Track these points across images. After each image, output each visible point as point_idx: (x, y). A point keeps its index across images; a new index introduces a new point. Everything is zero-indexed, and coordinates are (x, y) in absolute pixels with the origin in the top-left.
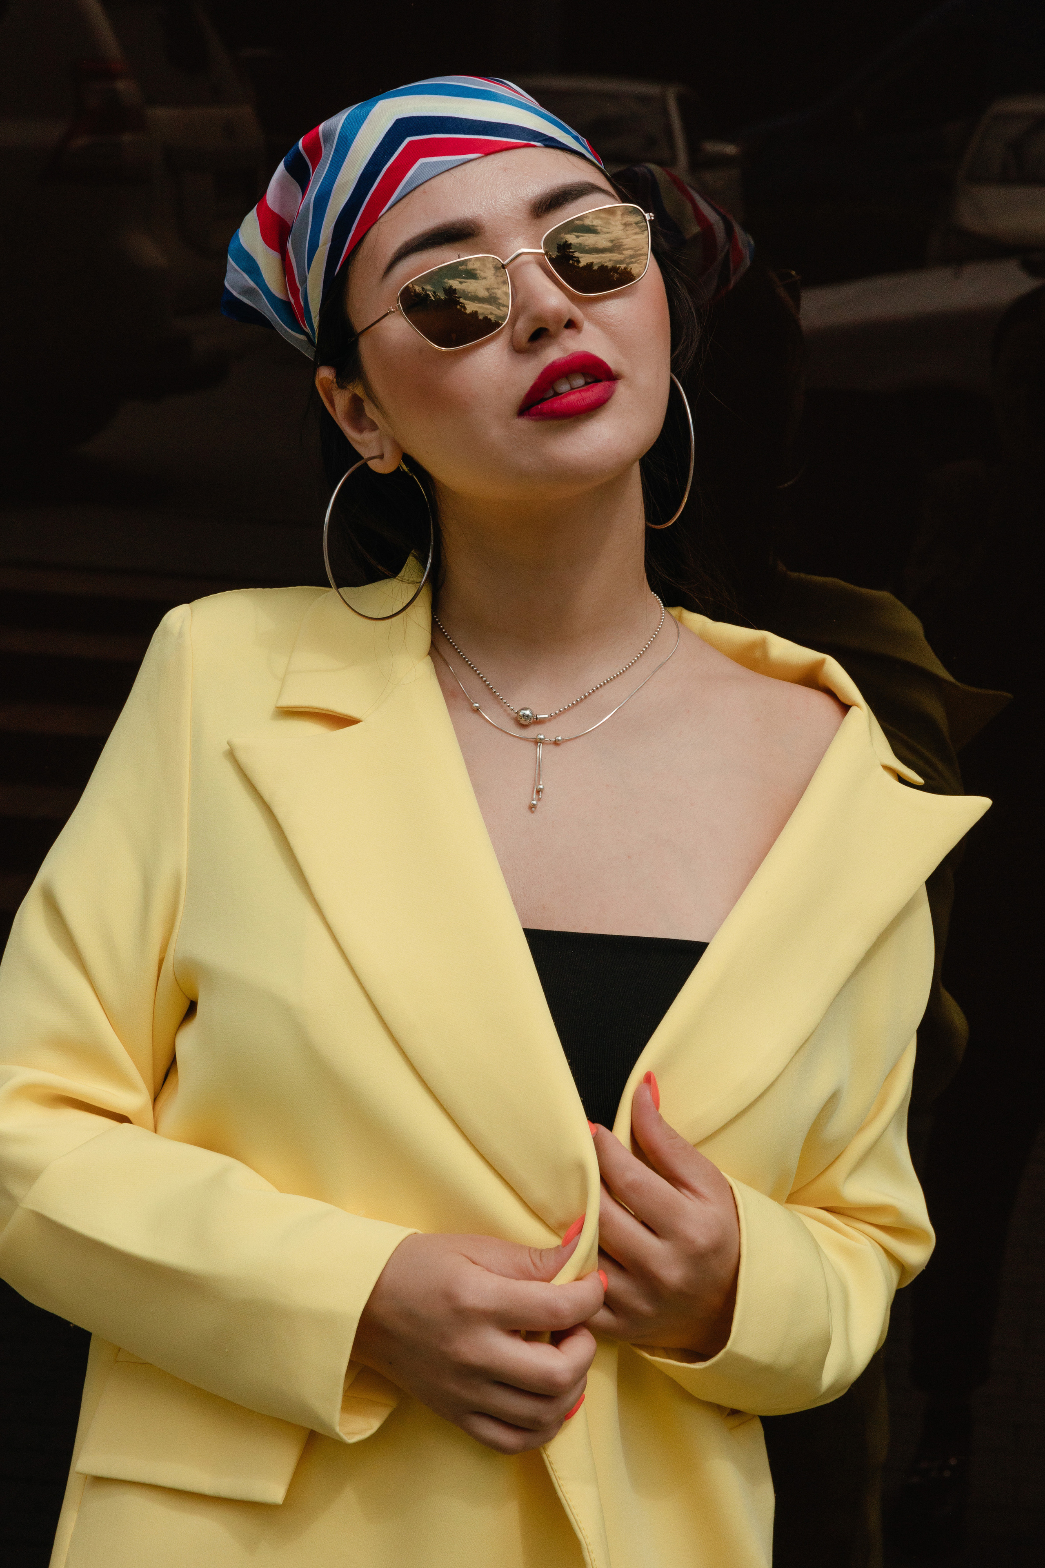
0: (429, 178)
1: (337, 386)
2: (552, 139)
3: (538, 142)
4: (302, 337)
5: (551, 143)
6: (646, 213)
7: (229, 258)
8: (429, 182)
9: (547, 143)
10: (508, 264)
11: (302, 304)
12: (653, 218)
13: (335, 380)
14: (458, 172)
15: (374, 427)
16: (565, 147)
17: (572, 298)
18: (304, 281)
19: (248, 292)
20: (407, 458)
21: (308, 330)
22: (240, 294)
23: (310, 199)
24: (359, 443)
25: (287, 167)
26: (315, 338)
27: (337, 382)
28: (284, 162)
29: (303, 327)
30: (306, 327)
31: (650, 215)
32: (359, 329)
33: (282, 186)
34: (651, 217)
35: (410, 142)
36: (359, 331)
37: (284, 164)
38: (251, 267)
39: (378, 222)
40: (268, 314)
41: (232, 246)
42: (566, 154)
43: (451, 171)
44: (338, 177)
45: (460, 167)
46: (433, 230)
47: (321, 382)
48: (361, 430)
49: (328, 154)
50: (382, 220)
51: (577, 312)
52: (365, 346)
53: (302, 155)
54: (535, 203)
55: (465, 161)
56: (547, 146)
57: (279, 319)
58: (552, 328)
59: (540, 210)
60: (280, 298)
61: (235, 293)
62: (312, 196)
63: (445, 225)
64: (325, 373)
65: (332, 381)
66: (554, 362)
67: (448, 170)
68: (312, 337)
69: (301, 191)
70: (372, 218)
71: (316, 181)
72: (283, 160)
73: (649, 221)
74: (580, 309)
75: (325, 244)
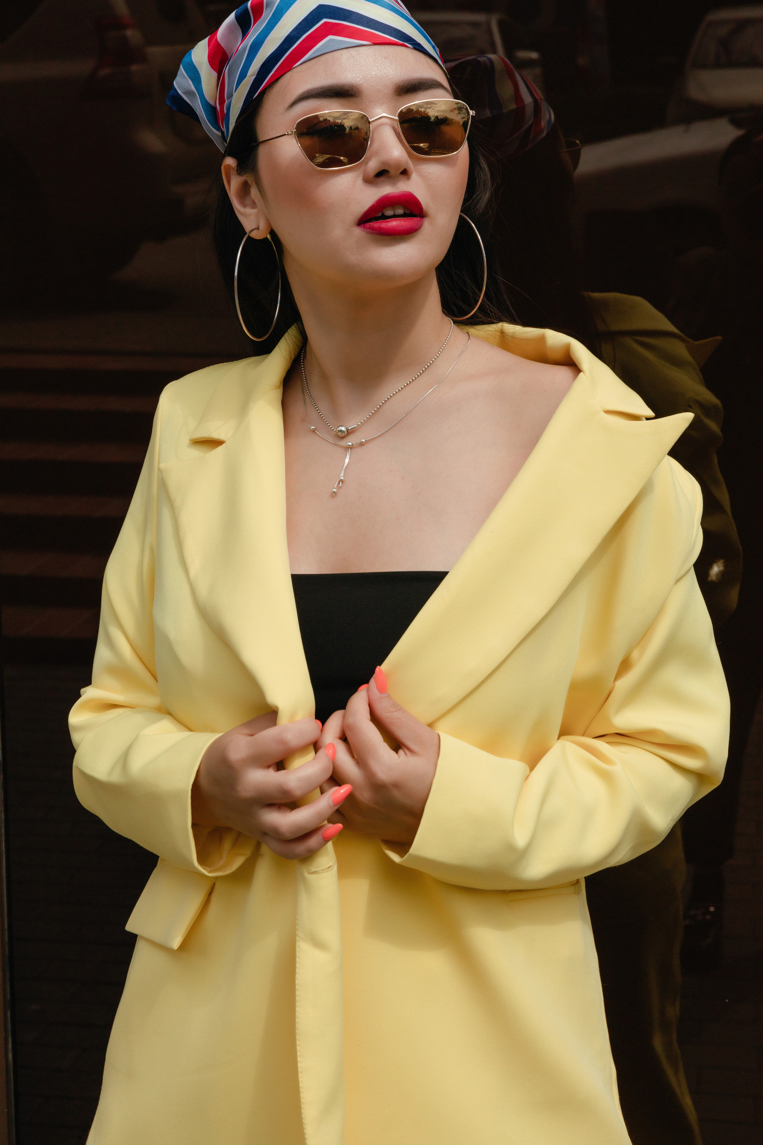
0: (333, 50)
1: (236, 173)
2: (419, 45)
3: (409, 44)
4: (219, 134)
5: (418, 47)
6: (470, 110)
7: (181, 67)
8: (332, 53)
9: (416, 47)
10: (372, 121)
11: (225, 111)
12: (474, 115)
13: (236, 168)
14: (352, 51)
15: (254, 205)
16: (426, 51)
17: (409, 154)
18: (230, 96)
19: (189, 93)
20: (272, 232)
21: (224, 130)
22: (184, 93)
23: (248, 43)
24: (241, 213)
25: (237, 17)
26: (228, 138)
27: (237, 170)
28: (235, 13)
29: (222, 127)
30: (223, 127)
31: (473, 112)
32: (261, 139)
33: (230, 28)
34: (473, 113)
35: (326, 22)
36: (261, 140)
37: (235, 14)
38: (195, 76)
39: (292, 71)
40: (198, 111)
41: (185, 59)
42: (426, 58)
43: (349, 50)
44: (271, 33)
45: (356, 48)
46: (329, 86)
47: (225, 167)
48: (244, 206)
49: (267, 15)
50: (295, 70)
51: (410, 165)
52: (262, 152)
53: (249, 11)
54: (399, 86)
55: (359, 44)
56: (415, 49)
57: (205, 117)
58: (392, 172)
59: (402, 91)
60: (211, 103)
61: (180, 92)
62: (250, 41)
63: (337, 85)
64: (230, 161)
65: (234, 168)
66: (388, 194)
67: (347, 48)
68: (226, 137)
69: (242, 35)
70: (288, 67)
71: (255, 31)
72: (235, 11)
73: (472, 116)
74: (413, 164)
75: (251, 76)
